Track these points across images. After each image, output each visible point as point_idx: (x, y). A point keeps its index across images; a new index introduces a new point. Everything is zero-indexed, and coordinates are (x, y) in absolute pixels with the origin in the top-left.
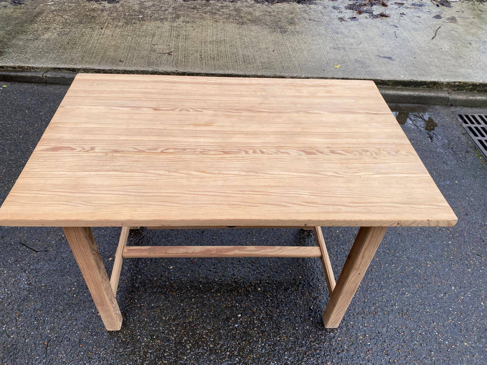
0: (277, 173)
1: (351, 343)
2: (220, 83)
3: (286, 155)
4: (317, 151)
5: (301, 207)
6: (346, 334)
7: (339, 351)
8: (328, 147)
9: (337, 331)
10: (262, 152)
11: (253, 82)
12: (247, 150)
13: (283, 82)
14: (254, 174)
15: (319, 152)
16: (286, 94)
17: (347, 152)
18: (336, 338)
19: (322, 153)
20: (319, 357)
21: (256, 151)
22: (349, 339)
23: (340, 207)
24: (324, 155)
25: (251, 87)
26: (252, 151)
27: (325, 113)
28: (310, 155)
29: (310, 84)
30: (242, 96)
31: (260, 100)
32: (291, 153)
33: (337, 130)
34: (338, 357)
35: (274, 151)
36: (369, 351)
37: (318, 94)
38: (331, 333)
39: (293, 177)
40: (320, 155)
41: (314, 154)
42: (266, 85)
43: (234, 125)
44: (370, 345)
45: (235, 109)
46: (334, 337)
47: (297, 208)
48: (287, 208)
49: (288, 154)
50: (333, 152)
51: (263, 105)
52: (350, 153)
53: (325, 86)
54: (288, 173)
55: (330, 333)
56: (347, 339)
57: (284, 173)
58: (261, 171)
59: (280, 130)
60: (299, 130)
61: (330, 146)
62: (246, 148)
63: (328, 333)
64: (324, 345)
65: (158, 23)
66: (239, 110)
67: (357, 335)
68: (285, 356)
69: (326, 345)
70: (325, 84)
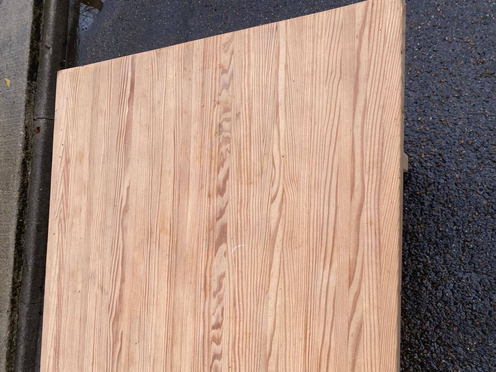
0: (271, 313)
1: (430, 142)
2: (55, 350)
3: (225, 281)
4: (218, 219)
5: (363, 295)
6: (417, 146)
7: (441, 159)
8: (209, 196)
9: (412, 157)
10: (218, 326)
11: (55, 289)
12: (212, 355)
13: (57, 235)
14: (272, 361)
15: (220, 217)
16: (83, 237)
17: (222, 164)
18: (422, 160)
19: (222, 212)
20: (448, 187)
21: (214, 336)
22: (424, 144)
23: (364, 219)
24: (228, 208)
25: (65, 297)
26: (214, 344)
27: (127, 178)
28: (228, 236)
29: (62, 186)
30: (84, 320)
31: (94, 290)
32: (222, 271)
33: (169, 167)
34: (449, 162)
35: (214, 301)
36: (441, 121)
37: (86, 179)
38: (415, 165)
39: (281, 285)
40: (227, 217)
41: (224, 229)
43: (152, 358)
44: (433, 118)
45: (115, 343)
46: (421, 163)
47: (366, 305)
49: (223, 276)
50: (221, 191)
51: (106, 287)
52: (224, 160)
53: (68, 162)
54: (272, 294)
55: (415, 167)
56: (424, 146)
58: (265, 344)
59: (165, 274)
60: (166, 239)
61: (205, 192)
62: (206, 353)
63: (415, 168)
64: (431, 177)
66: (116, 336)
67: (418, 132)
68: (445, 232)
69: (431, 175)
70: (64, 160)
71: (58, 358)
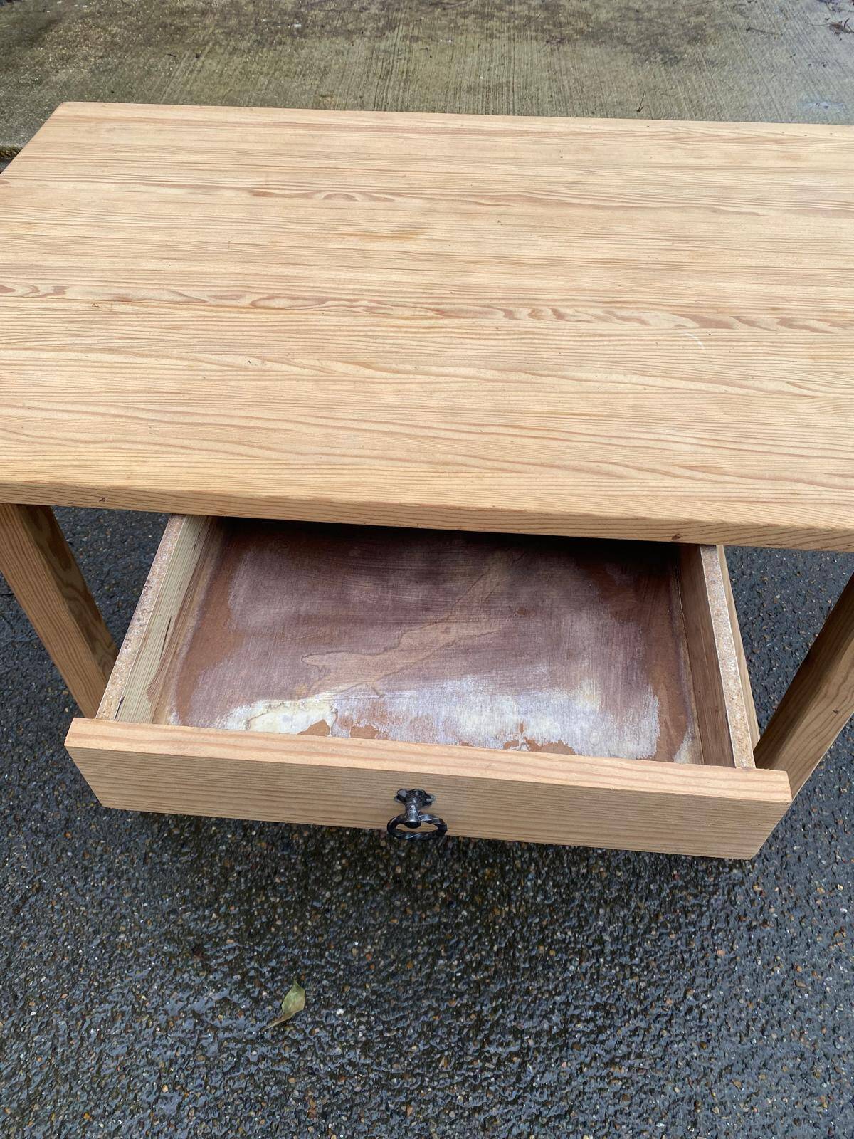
0: (599, 376)
1: (790, 904)
2: (459, 130)
3: (636, 325)
4: (737, 318)
6: (777, 878)
7: (754, 923)
8: (774, 309)
9: (753, 867)
10: (559, 316)
11: (557, 129)
12: (511, 308)
13: (648, 130)
14: (524, 376)
15: (742, 321)
16: (653, 160)
17: (834, 324)
18: (747, 885)
19: (751, 323)
20: (695, 933)
21: (541, 311)
22: (785, 893)
24: (760, 330)
25: (547, 140)
26: (530, 311)
27: (773, 213)
28: (713, 330)
29: (733, 136)
30: (517, 162)
31: (570, 174)
32: (651, 322)
33: (807, 262)
34: (750, 939)
35: (599, 312)
36: (841, 931)
37: (754, 163)
38: (735, 871)
39: (649, 389)
40: (742, 331)
41: (726, 325)
42: (593, 135)
43: (481, 240)
44: (845, 914)
45: (492, 198)
46: (742, 883)
48: (619, 482)
49: (643, 323)
50: (787, 323)
51: (580, 187)
52: (844, 328)
53: (777, 141)
54: (635, 379)
55: (731, 870)
56: (780, 892)
57: (621, 378)
58: (549, 370)
59: (622, 256)
60: (685, 257)
61: (780, 305)
62: (511, 302)
63: (727, 870)
64: (712, 901)
65: (340, 43)
66: (507, 199)
67: (809, 882)
68: (597, 919)
69: (716, 900)
70: (779, 137)
71: (446, 133)
